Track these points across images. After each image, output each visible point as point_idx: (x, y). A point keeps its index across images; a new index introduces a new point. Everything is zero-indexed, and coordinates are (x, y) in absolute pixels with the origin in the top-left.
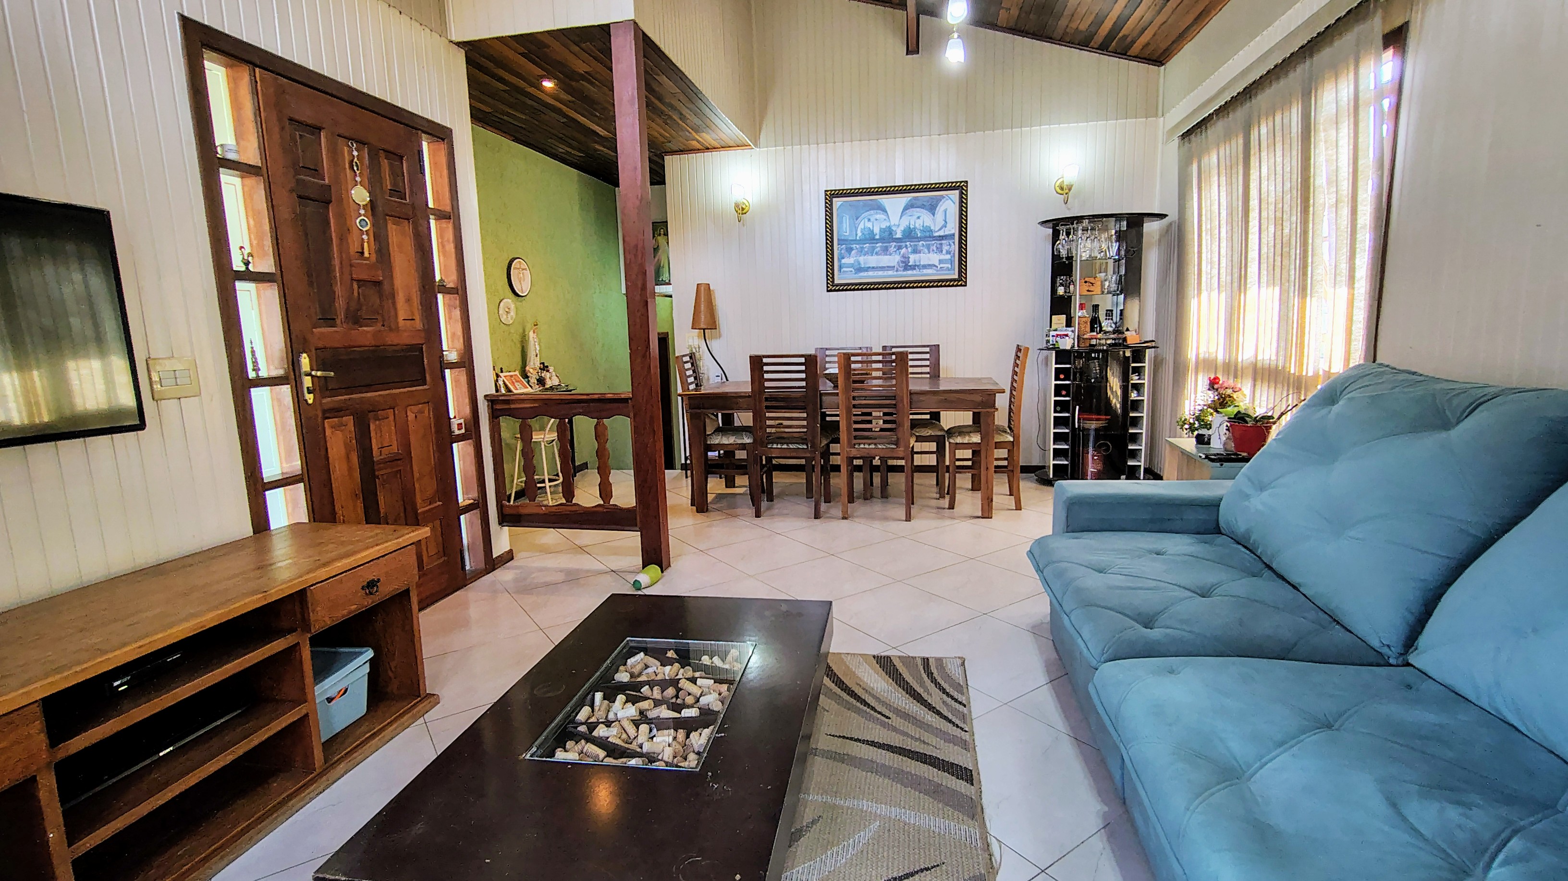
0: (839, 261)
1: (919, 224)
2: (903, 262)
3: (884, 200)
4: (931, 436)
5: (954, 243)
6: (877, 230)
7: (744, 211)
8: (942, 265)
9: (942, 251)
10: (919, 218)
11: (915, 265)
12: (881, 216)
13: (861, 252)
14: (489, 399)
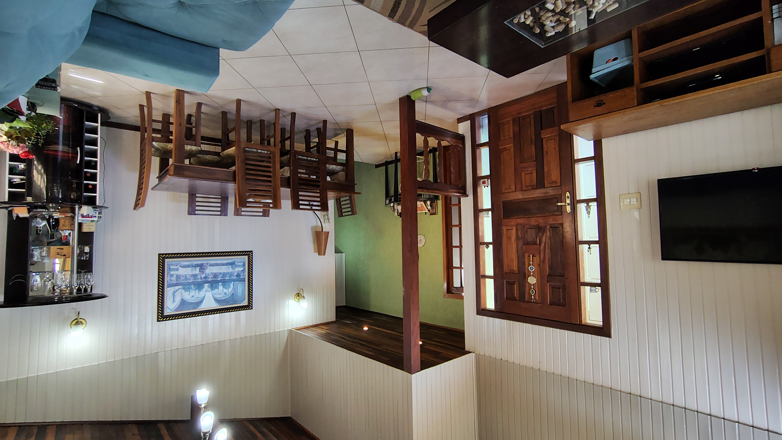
0: (244, 269)
1: (193, 293)
2: (204, 269)
3: (215, 306)
4: (207, 155)
5: (168, 282)
6: (221, 287)
7: (297, 295)
8: (177, 267)
9: (177, 276)
10: (193, 296)
11: (195, 267)
12: (217, 296)
13: (231, 275)
14: (465, 194)
